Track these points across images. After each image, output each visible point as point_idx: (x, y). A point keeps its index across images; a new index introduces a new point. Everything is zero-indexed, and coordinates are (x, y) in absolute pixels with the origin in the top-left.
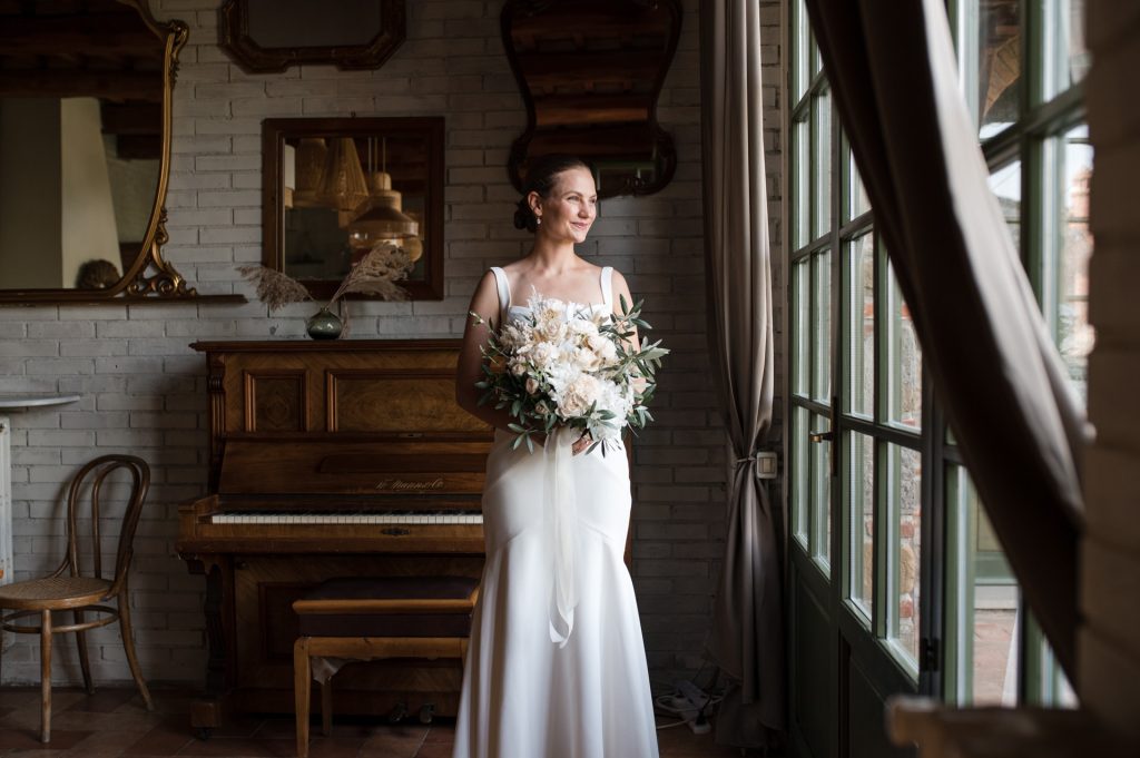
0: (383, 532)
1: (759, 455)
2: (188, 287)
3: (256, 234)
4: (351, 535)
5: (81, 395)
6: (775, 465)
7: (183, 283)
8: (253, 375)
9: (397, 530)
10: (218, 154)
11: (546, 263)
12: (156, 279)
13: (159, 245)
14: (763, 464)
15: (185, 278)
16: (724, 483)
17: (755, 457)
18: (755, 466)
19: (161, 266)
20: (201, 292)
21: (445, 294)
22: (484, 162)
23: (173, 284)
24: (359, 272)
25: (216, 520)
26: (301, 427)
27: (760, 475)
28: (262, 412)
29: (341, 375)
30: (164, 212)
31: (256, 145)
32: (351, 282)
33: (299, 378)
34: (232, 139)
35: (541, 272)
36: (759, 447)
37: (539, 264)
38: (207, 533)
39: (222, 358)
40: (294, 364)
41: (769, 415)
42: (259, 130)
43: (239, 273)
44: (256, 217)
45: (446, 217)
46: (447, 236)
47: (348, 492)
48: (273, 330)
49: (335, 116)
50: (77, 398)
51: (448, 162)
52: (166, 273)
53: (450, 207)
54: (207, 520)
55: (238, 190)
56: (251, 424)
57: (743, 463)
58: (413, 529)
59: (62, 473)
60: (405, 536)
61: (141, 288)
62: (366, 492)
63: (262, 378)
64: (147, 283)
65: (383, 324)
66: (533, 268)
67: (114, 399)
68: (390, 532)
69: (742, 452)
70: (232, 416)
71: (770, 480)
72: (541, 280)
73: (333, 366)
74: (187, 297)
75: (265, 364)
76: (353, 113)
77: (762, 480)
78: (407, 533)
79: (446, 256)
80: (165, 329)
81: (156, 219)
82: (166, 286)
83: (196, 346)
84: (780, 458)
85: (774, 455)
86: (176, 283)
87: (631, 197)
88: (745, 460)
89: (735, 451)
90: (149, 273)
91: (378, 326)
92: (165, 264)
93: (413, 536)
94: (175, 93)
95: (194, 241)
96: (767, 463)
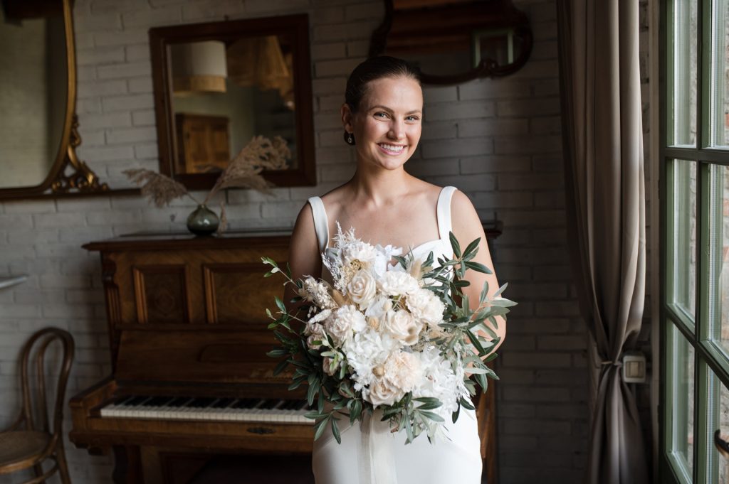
0: (249, 430)
1: (626, 359)
2: (101, 182)
3: (152, 134)
4: (221, 432)
5: (27, 275)
6: (643, 369)
7: (96, 179)
8: (141, 270)
9: (262, 428)
10: (115, 63)
11: (369, 194)
12: (75, 177)
13: (74, 148)
14: (630, 368)
15: (98, 174)
16: (586, 351)
17: (621, 360)
18: (621, 370)
19: (76, 165)
20: (112, 186)
21: (318, 180)
22: (347, 53)
23: (87, 180)
24: (234, 167)
25: (105, 413)
26: (185, 319)
27: (626, 380)
28: (152, 302)
29: (217, 269)
30: (75, 119)
31: (145, 53)
32: (225, 178)
33: (180, 272)
34: (125, 50)
35: (364, 204)
36: (626, 350)
37: (361, 193)
38: (97, 426)
39: (112, 257)
40: (175, 260)
41: (638, 326)
42: (146, 39)
43: (125, 176)
44: (150, 117)
45: (315, 108)
46: (317, 127)
47: (225, 381)
48: (173, 217)
49: (210, 20)
50: (24, 279)
51: (314, 56)
52: (82, 171)
53: (318, 99)
54: (95, 413)
55: (135, 94)
56: (143, 313)
57: (608, 366)
58: (277, 429)
59: (20, 339)
60: (270, 435)
61: (64, 184)
62: (242, 381)
63: (148, 272)
64: (68, 180)
65: (265, 209)
66: (354, 199)
67: (53, 279)
68: (256, 431)
69: (607, 354)
70: (126, 306)
71: (638, 385)
72: (362, 215)
73: (209, 261)
74: (99, 191)
75: (150, 260)
76: (226, 17)
77: (629, 384)
78: (271, 432)
79: (317, 145)
80: (87, 219)
81: (68, 125)
82: (82, 182)
83: (90, 247)
84: (649, 359)
85: (642, 359)
86: (90, 179)
87: (488, 80)
88: (610, 362)
89: (600, 354)
90: (69, 171)
91: (261, 211)
92: (79, 163)
93: (277, 435)
94: (76, 10)
95: (102, 142)
96: (634, 367)
